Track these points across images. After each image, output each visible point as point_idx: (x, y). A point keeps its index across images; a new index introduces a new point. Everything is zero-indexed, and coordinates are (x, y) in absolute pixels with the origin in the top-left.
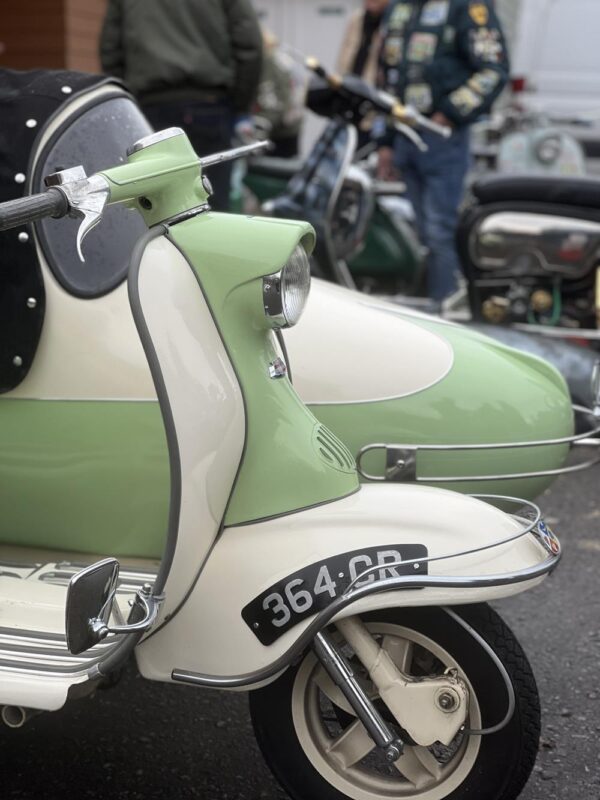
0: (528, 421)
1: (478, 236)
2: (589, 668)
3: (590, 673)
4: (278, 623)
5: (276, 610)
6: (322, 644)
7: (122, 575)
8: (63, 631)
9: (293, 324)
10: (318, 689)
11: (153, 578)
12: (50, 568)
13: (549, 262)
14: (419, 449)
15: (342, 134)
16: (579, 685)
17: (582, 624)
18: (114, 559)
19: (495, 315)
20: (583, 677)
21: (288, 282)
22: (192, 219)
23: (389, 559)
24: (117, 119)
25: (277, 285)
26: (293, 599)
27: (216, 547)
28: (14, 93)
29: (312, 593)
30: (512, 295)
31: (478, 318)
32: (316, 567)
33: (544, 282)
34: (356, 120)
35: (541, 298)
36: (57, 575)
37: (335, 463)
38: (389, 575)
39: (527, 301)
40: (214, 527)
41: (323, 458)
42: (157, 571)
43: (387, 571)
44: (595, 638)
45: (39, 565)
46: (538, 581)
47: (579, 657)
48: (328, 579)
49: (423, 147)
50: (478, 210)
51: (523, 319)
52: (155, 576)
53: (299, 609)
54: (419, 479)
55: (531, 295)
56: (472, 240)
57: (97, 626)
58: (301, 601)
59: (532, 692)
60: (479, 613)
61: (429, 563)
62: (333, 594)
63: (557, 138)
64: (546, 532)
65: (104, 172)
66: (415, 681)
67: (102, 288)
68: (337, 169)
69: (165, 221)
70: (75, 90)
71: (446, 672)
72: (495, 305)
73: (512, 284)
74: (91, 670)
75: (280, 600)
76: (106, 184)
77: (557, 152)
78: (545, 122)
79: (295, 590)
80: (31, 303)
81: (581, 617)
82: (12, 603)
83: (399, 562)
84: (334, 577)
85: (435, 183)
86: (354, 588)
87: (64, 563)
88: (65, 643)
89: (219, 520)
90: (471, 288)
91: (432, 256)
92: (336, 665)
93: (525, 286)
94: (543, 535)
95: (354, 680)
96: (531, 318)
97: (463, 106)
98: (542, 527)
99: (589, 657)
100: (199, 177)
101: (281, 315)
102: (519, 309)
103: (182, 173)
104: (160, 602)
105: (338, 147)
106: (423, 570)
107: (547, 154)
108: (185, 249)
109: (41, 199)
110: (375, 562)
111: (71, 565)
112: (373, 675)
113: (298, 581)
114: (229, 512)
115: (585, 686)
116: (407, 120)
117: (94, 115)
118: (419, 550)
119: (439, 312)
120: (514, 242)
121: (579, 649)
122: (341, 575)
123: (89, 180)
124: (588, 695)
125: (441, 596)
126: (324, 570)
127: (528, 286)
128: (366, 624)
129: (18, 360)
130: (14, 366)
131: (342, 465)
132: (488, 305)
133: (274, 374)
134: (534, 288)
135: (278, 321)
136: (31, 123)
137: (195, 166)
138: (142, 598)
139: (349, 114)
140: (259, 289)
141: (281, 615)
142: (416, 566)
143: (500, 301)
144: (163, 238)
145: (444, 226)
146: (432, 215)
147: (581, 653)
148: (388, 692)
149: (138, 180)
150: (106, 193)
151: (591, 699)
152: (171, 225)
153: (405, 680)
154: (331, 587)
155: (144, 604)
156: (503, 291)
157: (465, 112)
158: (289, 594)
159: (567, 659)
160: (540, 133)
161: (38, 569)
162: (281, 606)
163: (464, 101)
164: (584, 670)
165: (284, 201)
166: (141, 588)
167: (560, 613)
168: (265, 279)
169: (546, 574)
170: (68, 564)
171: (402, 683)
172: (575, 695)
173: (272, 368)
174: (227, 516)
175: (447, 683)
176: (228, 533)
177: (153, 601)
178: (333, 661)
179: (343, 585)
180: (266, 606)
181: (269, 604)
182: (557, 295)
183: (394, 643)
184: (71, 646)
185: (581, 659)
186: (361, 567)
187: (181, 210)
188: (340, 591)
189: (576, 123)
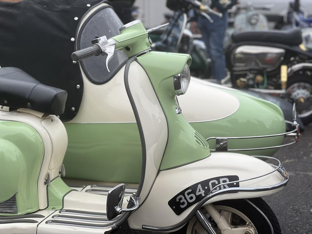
0: (267, 127)
1: (234, 55)
2: (292, 220)
3: (293, 222)
4: (182, 207)
5: (181, 201)
6: (199, 214)
7: (126, 190)
8: (105, 212)
9: (184, 93)
10: (196, 231)
11: (136, 191)
12: (89, 187)
13: (262, 64)
14: (228, 139)
15: (181, 17)
16: (289, 227)
17: (287, 204)
18: (123, 184)
19: (241, 85)
20: (291, 224)
21: (183, 77)
22: (145, 54)
23: (224, 181)
24: (107, 16)
25: (179, 78)
26: (188, 197)
27: (157, 178)
28: (68, 7)
29: (195, 195)
30: (248, 77)
31: (235, 86)
32: (196, 185)
33: (260, 72)
34: (187, 12)
35: (259, 78)
36: (93, 190)
37: (202, 145)
38: (225, 188)
39: (254, 79)
40: (156, 171)
41: (197, 144)
42: (138, 188)
43: (224, 186)
44: (293, 209)
45: (84, 186)
46: (281, 188)
47: (288, 216)
48: (201, 189)
49: (212, 21)
50: (234, 45)
51: (253, 86)
52: (137, 190)
53: (191, 201)
54: (228, 150)
55: (255, 77)
56: (232, 56)
57: (118, 209)
58: (191, 198)
59: (279, 230)
60: (258, 201)
61: (240, 182)
62: (203, 195)
63: (257, 15)
64: (283, 170)
65: (113, 38)
66: (235, 228)
67: (105, 81)
68: (180, 31)
69: (135, 55)
70: (91, 6)
71: (247, 224)
72: (241, 81)
73: (248, 73)
74: (113, 226)
75: (183, 198)
76: (114, 42)
77: (257, 20)
78: (252, 9)
79: (189, 194)
80: (78, 87)
81: (287, 201)
82: (78, 201)
83: (228, 182)
84: (204, 189)
85: (214, 34)
86: (212, 193)
87: (94, 185)
88: (106, 216)
89: (158, 168)
90: (232, 75)
91: (213, 62)
92: (205, 222)
93: (253, 74)
94: (282, 171)
95: (211, 227)
96: (255, 86)
97: (224, 4)
98: (282, 168)
99: (292, 216)
100: (147, 38)
101: (181, 90)
102: (251, 82)
103: (142, 37)
104: (139, 200)
105: (180, 22)
106: (238, 185)
107: (253, 21)
108: (143, 66)
109: (92, 49)
110: (219, 183)
111: (97, 186)
112: (218, 225)
113: (190, 191)
114: (162, 165)
115: (292, 228)
116: (205, 11)
117: (99, 15)
118: (236, 178)
119: (220, 84)
120: (248, 57)
121: (288, 213)
122: (206, 188)
123: (108, 40)
124: (293, 231)
125: (245, 195)
126: (200, 186)
127: (254, 73)
128: (215, 206)
129: (73, 108)
130: (72, 110)
131: (204, 146)
132: (238, 81)
133: (178, 112)
134: (256, 75)
135: (178, 92)
136: (76, 19)
137: (146, 34)
138: (132, 198)
139: (183, 9)
140: (172, 80)
141: (183, 203)
142: (235, 184)
143: (243, 79)
144: (135, 62)
145: (218, 51)
146: (213, 46)
147: (289, 215)
148: (224, 232)
149: (125, 40)
150: (114, 46)
151: (295, 232)
152: (137, 57)
153: (230, 227)
154: (202, 192)
155: (134, 201)
156: (244, 76)
157: (225, 6)
158: (186, 196)
159: (283, 217)
160: (250, 13)
161: (84, 188)
162: (183, 200)
163: (224, 2)
164: (291, 222)
165: (159, 43)
166: (132, 195)
167: (278, 200)
168: (174, 77)
169: (284, 186)
170: (96, 186)
171: (230, 228)
172: (288, 231)
173: (177, 110)
174: (161, 166)
175: (247, 228)
176: (161, 173)
177: (136, 200)
178: (204, 220)
179: (208, 191)
180: (178, 200)
181: (179, 199)
182: (265, 77)
183: (226, 213)
184: (108, 217)
185: (289, 217)
186: (214, 185)
187: (141, 51)
188: (206, 194)
189: (264, 9)
